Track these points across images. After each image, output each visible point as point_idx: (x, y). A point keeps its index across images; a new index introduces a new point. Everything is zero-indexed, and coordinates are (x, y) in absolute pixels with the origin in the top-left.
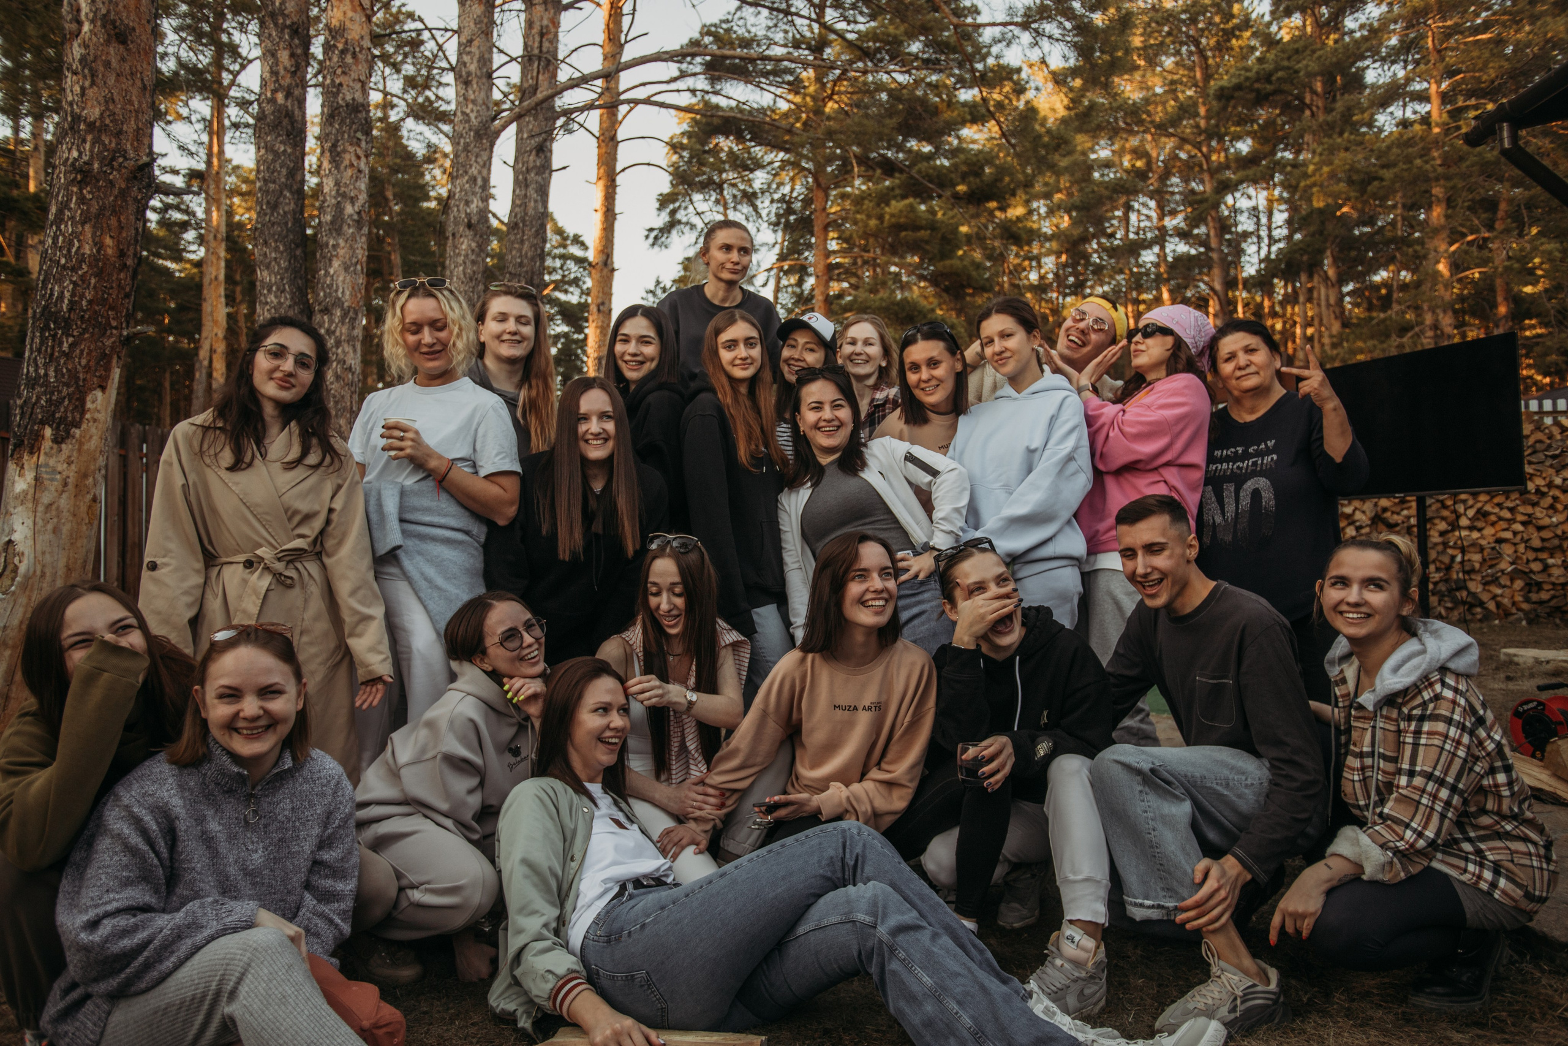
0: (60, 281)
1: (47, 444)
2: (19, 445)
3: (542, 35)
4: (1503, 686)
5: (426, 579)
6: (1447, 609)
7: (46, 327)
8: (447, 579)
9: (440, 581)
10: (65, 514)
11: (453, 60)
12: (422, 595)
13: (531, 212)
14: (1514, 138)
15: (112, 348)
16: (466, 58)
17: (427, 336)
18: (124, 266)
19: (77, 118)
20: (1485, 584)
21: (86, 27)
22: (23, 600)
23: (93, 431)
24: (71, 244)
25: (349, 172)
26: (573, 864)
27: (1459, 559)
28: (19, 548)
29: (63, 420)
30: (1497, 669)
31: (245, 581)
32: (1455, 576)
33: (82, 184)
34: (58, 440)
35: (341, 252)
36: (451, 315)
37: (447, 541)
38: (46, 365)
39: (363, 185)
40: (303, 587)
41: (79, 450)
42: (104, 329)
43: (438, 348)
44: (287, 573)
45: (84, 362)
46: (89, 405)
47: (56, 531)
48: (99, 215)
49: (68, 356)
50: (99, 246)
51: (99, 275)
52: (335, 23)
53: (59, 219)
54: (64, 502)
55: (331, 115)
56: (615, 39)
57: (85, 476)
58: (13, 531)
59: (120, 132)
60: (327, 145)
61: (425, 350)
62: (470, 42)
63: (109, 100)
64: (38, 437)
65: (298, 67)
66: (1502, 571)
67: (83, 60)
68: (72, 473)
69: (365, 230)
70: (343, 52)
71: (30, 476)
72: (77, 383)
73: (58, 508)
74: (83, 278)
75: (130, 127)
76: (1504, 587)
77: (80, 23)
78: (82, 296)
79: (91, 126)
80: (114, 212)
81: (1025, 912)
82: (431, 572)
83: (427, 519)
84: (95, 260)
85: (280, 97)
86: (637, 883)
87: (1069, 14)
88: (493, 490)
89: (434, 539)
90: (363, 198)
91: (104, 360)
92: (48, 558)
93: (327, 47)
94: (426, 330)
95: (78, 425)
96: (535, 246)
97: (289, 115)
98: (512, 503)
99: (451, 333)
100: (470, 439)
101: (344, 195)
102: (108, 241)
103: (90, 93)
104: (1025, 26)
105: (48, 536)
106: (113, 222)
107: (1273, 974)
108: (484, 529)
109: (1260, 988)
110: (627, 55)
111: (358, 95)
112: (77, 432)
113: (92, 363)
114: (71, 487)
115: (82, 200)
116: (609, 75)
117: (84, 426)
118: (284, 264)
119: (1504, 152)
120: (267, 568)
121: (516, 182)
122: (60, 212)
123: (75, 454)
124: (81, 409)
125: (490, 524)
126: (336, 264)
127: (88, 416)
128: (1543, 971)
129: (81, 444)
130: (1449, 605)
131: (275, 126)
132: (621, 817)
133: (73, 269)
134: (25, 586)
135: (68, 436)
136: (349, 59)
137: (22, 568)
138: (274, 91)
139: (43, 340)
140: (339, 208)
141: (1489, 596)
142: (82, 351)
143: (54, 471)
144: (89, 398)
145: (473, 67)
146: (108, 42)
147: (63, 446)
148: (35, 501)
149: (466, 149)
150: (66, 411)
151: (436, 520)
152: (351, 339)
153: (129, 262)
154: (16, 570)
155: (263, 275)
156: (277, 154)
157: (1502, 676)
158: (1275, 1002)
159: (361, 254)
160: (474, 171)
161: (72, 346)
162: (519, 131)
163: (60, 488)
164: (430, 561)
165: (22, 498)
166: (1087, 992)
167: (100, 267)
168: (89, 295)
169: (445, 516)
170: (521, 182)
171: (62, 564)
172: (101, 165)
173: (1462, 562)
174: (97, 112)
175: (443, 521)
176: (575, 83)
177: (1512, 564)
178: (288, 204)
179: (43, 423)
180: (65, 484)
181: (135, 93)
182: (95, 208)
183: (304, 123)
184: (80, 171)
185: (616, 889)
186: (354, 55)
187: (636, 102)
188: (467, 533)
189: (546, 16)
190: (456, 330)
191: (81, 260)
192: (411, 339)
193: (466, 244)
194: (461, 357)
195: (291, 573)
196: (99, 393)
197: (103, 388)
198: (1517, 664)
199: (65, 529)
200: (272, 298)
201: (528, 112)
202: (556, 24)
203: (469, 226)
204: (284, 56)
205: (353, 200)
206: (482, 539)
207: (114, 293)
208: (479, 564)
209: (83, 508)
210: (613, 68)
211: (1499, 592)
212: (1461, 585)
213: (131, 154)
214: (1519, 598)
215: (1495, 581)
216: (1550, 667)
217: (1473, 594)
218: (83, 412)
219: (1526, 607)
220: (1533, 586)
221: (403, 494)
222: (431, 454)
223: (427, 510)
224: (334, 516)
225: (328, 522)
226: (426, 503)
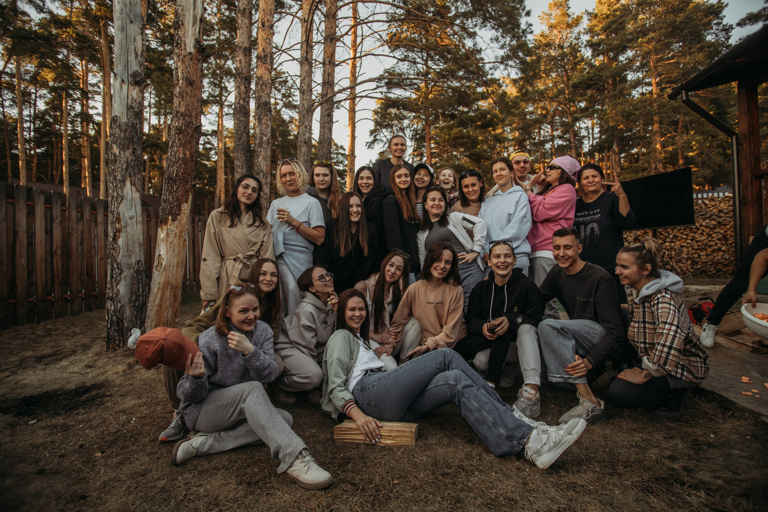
0: (173, 167)
1: (170, 222)
2: (161, 222)
3: (329, 75)
5: (293, 265)
7: (169, 183)
8: (300, 265)
9: (298, 265)
10: (176, 245)
11: (299, 86)
12: (292, 270)
13: (326, 137)
14: (687, 96)
15: (189, 188)
16: (303, 85)
17: (288, 178)
18: (193, 161)
19: (178, 112)
20: (676, 261)
21: (180, 82)
22: (164, 274)
23: (184, 217)
24: (176, 154)
25: (264, 126)
26: (352, 361)
27: (666, 252)
28: (163, 257)
29: (175, 213)
31: (234, 266)
32: (665, 259)
33: (179, 134)
34: (173, 220)
35: (262, 153)
36: (296, 170)
37: (300, 251)
38: (169, 195)
39: (269, 130)
41: (180, 223)
42: (187, 182)
43: (292, 182)
44: (248, 263)
45: (181, 194)
46: (182, 208)
47: (173, 251)
48: (185, 144)
49: (175, 192)
50: (185, 154)
51: (185, 164)
52: (259, 75)
53: (172, 146)
54: (176, 241)
55: (258, 107)
56: (354, 76)
57: (182, 232)
58: (160, 251)
59: (191, 116)
60: (257, 117)
61: (288, 183)
62: (304, 79)
63: (187, 105)
64: (167, 219)
65: (247, 91)
66: (683, 258)
67: (179, 93)
68: (178, 231)
69: (270, 145)
70: (262, 85)
71: (165, 232)
72: (178, 201)
73: (174, 243)
74: (180, 165)
75: (194, 114)
76: (683, 262)
77: (179, 81)
78: (180, 171)
79: (182, 114)
80: (190, 143)
81: (509, 381)
82: (294, 262)
83: (293, 243)
84: (183, 158)
85: (241, 101)
86: (372, 370)
87: (518, 57)
88: (316, 232)
89: (295, 250)
90: (269, 134)
91: (187, 192)
92: (171, 260)
93: (257, 84)
94: (288, 176)
95: (179, 215)
96: (327, 149)
97: (244, 107)
98: (322, 237)
99: (296, 176)
100: (307, 215)
101: (263, 134)
102: (188, 153)
103: (182, 103)
104: (502, 63)
105: (170, 253)
106: (189, 146)
107: (602, 403)
108: (313, 247)
109: (598, 408)
110: (359, 80)
111: (267, 99)
112: (179, 217)
113: (183, 194)
114: (177, 236)
115: (179, 139)
116: (352, 88)
117: (181, 215)
118: (243, 158)
119: (684, 102)
120: (241, 261)
121: (321, 127)
122: (173, 143)
123: (178, 225)
124: (180, 209)
125: (315, 245)
126: (261, 157)
128: (703, 401)
129: (180, 221)
131: (240, 111)
133: (177, 163)
134: (165, 269)
135: (176, 218)
136: (264, 87)
137: (164, 264)
138: (239, 100)
139: (168, 187)
140: (261, 138)
142: (180, 190)
143: (172, 231)
144: (182, 206)
145: (305, 88)
146: (187, 86)
147: (175, 222)
148: (167, 241)
149: (304, 116)
150: (175, 210)
151: (296, 244)
152: (266, 183)
153: (194, 159)
154: (162, 264)
155: (237, 163)
156: (240, 121)
158: (603, 413)
159: (269, 154)
160: (306, 124)
161: (177, 188)
162: (322, 109)
163: (174, 236)
164: (294, 258)
165: (163, 240)
166: (533, 409)
167: (185, 161)
168: (182, 171)
169: (299, 242)
170: (322, 127)
171: (176, 261)
172: (185, 127)
174: (184, 109)
175: (298, 244)
176: (340, 92)
177: (687, 255)
178: (244, 138)
179: (168, 215)
181: (195, 102)
182: (183, 141)
183: (249, 110)
184: (179, 129)
185: (365, 372)
186: (266, 86)
187: (362, 97)
188: (307, 248)
189: (330, 69)
190: (298, 175)
191: (179, 160)
193: (304, 149)
196: (185, 204)
197: (187, 202)
199: (176, 250)
200: (240, 170)
201: (324, 102)
202: (333, 71)
203: (305, 143)
204: (242, 88)
205: (266, 135)
206: (312, 250)
207: (190, 170)
208: (311, 259)
209: (182, 243)
210: (354, 85)
211: (682, 265)
212: (667, 263)
213: (194, 123)
214: (689, 267)
215: (680, 261)
216: (702, 292)
217: (672, 266)
218: (181, 211)
219: (692, 270)
220: (694, 263)
221: (285, 234)
222: (293, 220)
223: (293, 240)
224: (264, 244)
225: (261, 245)
226: (292, 237)
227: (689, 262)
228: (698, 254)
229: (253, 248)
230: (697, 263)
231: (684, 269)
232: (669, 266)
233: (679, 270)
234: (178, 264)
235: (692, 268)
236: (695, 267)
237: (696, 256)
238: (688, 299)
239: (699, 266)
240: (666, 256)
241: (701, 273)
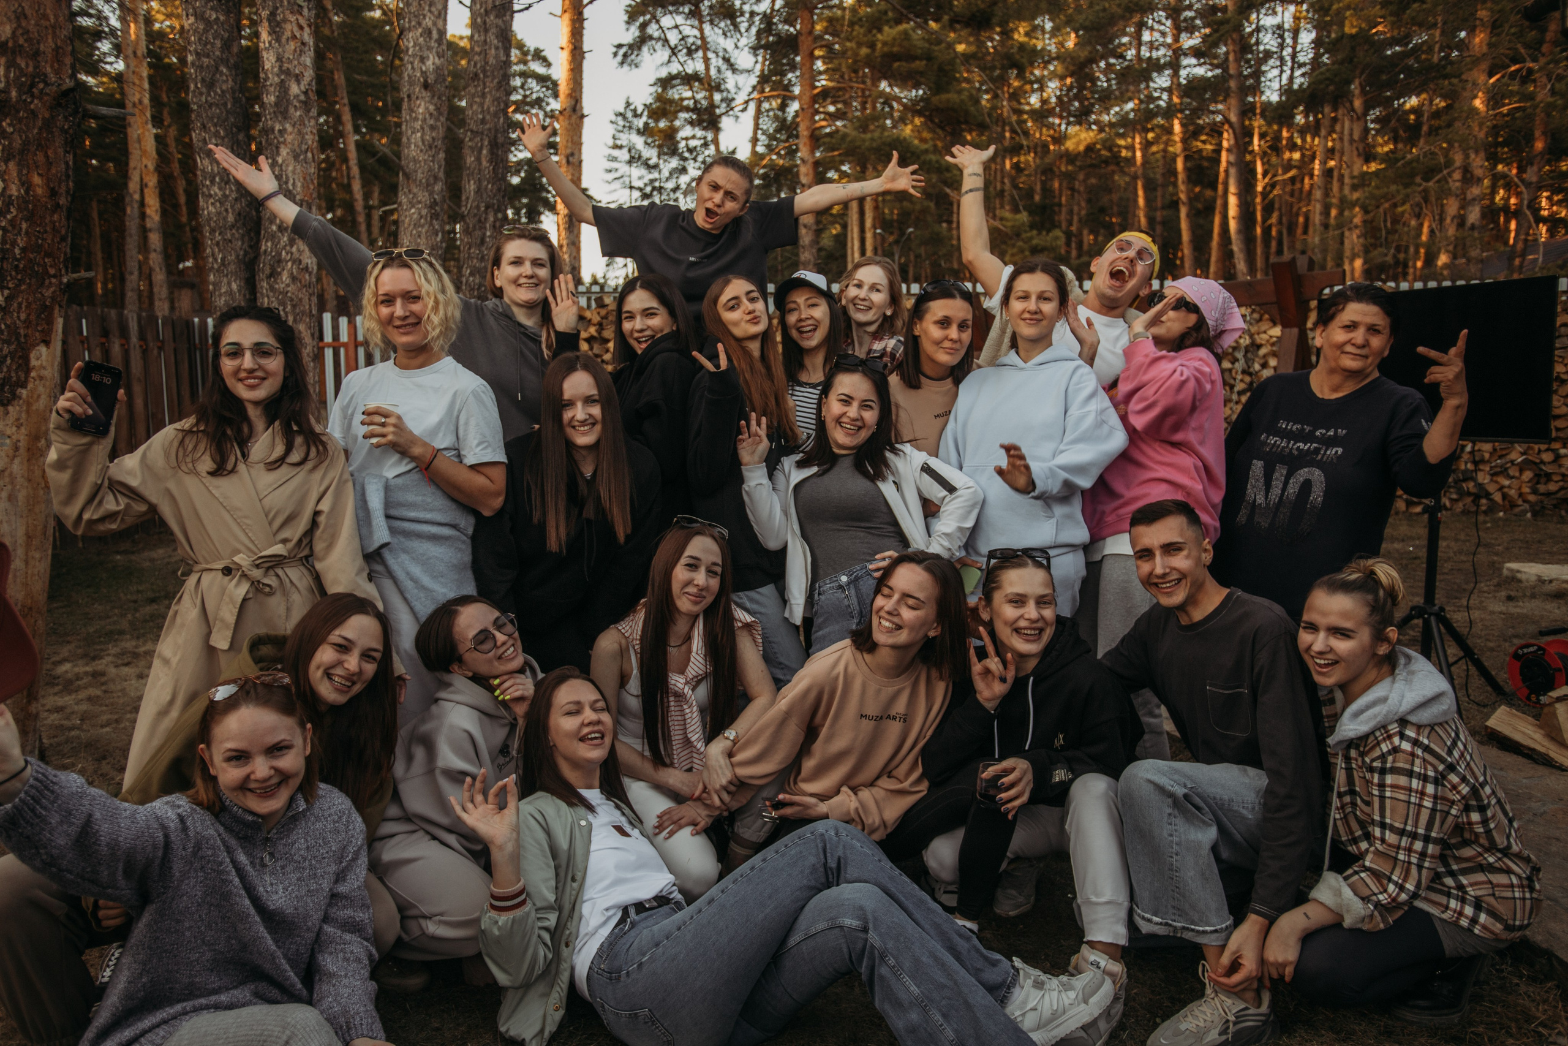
4: (1503, 609)
5: (412, 579)
6: (1451, 500)
8: (434, 577)
9: (426, 580)
10: (20, 480)
12: (408, 596)
15: (53, 298)
17: (399, 309)
18: (57, 206)
20: (1492, 475)
23: (41, 389)
25: (292, 45)
26: (575, 885)
27: (1469, 448)
29: (7, 380)
30: (1498, 585)
31: (223, 588)
32: (1463, 467)
34: (3, 402)
35: (289, 138)
36: (426, 287)
37: (434, 538)
39: (308, 60)
40: (285, 594)
41: (28, 412)
42: (42, 278)
43: (411, 320)
44: (266, 581)
45: (23, 316)
46: (34, 362)
47: (11, 498)
48: (23, 151)
49: (4, 310)
50: (27, 185)
51: (30, 218)
54: (19, 468)
57: (37, 438)
59: (37, 50)
61: (398, 323)
63: (20, 15)
66: (1512, 462)
68: (22, 436)
69: (314, 113)
72: (17, 339)
73: (11, 474)
74: (12, 222)
75: (47, 43)
76: (1512, 478)
78: (14, 243)
80: (41, 146)
81: (1021, 899)
82: (416, 570)
83: (412, 514)
84: (23, 202)
86: (640, 907)
88: (480, 480)
89: (419, 536)
90: (309, 75)
91: (45, 313)
92: (6, 528)
94: (399, 302)
95: (24, 385)
98: (498, 494)
99: (426, 306)
100: (452, 428)
101: (288, 72)
102: (37, 180)
105: (4, 504)
106: (40, 157)
108: (472, 521)
109: (1251, 1011)
112: (24, 393)
113: (33, 317)
114: (22, 451)
117: (30, 386)
120: (244, 576)
123: (24, 415)
124: (25, 365)
125: (476, 514)
126: (284, 151)
127: (33, 374)
129: (29, 404)
130: (1454, 496)
132: (623, 822)
135: (14, 397)
140: (283, 87)
141: (1497, 486)
142: (20, 304)
143: (3, 435)
144: (32, 355)
147: (10, 408)
150: (9, 371)
151: (422, 515)
153: (62, 201)
155: (204, 163)
156: (209, 23)
157: (1503, 594)
158: (1266, 1022)
159: (312, 140)
161: (8, 300)
163: (11, 453)
164: (418, 560)
167: (30, 209)
168: (21, 242)
169: (431, 510)
171: (21, 532)
172: (20, 92)
173: (1472, 452)
175: (429, 516)
177: (1522, 454)
178: (226, 83)
180: (17, 449)
182: (17, 143)
185: (619, 915)
188: (454, 527)
190: (431, 303)
191: (9, 202)
192: (385, 311)
194: (437, 331)
195: (271, 580)
196: (43, 349)
197: (47, 343)
198: (1520, 581)
199: (21, 496)
200: (215, 190)
205: (298, 78)
206: (470, 531)
207: (49, 237)
208: (467, 558)
211: (1507, 483)
212: (1468, 477)
213: (53, 78)
214: (1526, 490)
215: (1504, 472)
216: (1554, 586)
217: (1480, 486)
218: (28, 370)
219: (1532, 498)
220: (1542, 477)
221: (387, 488)
222: (414, 440)
223: (412, 506)
224: (322, 519)
225: (314, 524)
226: (411, 497)
227: (1528, 475)
228: (1553, 450)
229: (285, 534)
230: (1548, 477)
231: (1512, 492)
232: (1471, 484)
233: (1498, 497)
234: (29, 537)
235: (1535, 491)
236: (1542, 488)
237: (1547, 457)
238: (1513, 609)
239: (1552, 487)
240: (1465, 456)
241: (1555, 506)
